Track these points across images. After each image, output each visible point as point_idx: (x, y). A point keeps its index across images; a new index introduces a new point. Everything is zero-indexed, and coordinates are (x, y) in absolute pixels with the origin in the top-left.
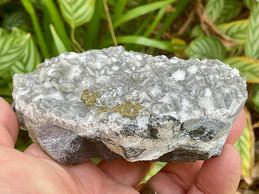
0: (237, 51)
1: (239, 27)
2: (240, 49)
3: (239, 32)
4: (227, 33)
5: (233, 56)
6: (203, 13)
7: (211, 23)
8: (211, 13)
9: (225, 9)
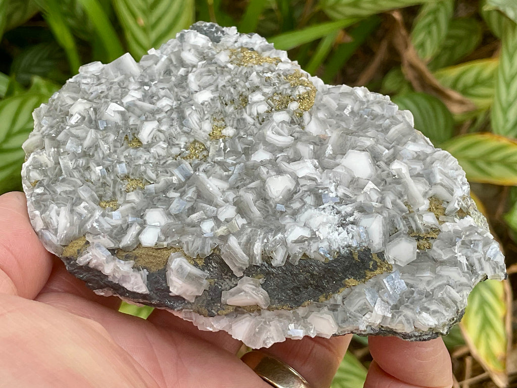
1: (479, 74)
2: (481, 118)
3: (478, 82)
4: (454, 86)
5: (468, 132)
6: (407, 46)
7: (423, 67)
8: (422, 45)
9: (449, 37)
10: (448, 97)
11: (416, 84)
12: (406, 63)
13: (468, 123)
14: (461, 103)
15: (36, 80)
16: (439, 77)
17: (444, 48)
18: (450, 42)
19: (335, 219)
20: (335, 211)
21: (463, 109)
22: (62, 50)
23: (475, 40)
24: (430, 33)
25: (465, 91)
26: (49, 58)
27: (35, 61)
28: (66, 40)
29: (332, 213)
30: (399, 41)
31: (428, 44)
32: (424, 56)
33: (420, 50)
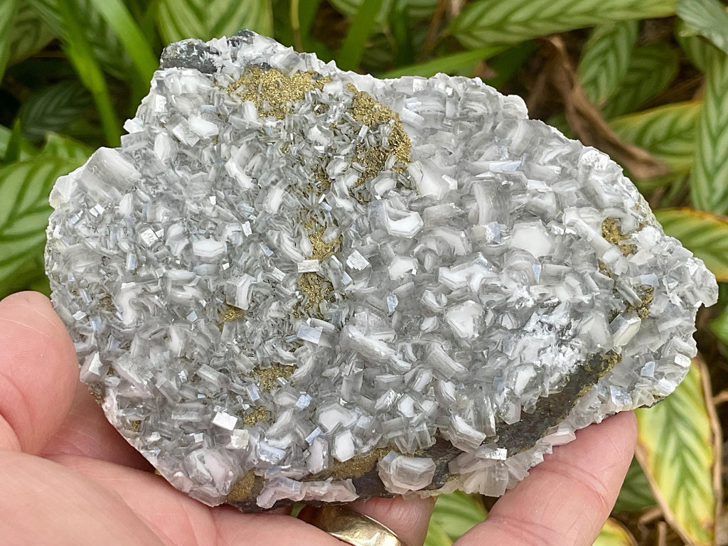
0: (668, 188)
1: (674, 122)
2: (677, 186)
3: (672, 135)
4: (639, 142)
6: (572, 85)
7: (595, 114)
8: (594, 82)
9: (631, 70)
10: (631, 156)
11: (585, 137)
12: (571, 108)
13: (659, 192)
14: (649, 164)
15: (52, 137)
16: (616, 129)
17: (625, 86)
18: (634, 77)
19: (551, 338)
20: (546, 327)
21: (653, 172)
22: (88, 93)
23: (669, 74)
24: (605, 64)
25: (654, 148)
26: (70, 104)
27: (50, 109)
28: (93, 79)
29: (545, 332)
30: (560, 78)
31: (603, 81)
32: (598, 96)
33: (591, 89)
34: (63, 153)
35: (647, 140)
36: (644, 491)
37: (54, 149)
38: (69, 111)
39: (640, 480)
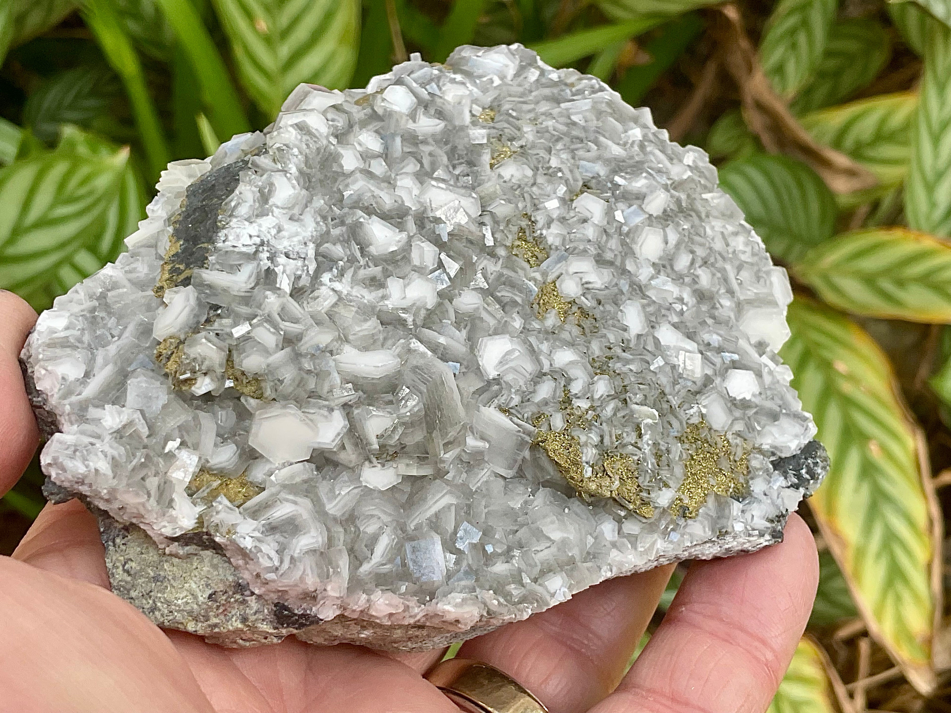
0: (875, 206)
1: (883, 121)
2: (887, 202)
3: (881, 136)
4: (837, 144)
5: (864, 226)
6: (750, 69)
7: (780, 108)
8: (779, 70)
9: (829, 54)
10: (826, 164)
11: (766, 139)
12: (748, 100)
13: (864, 210)
14: (851, 173)
15: (69, 131)
16: (809, 128)
17: (821, 74)
18: (832, 64)
21: (854, 184)
23: (878, 60)
24: (793, 46)
25: (857, 153)
26: (94, 93)
27: (68, 100)
28: (126, 60)
30: (736, 62)
31: (791, 68)
32: (784, 89)
33: (777, 79)
34: (82, 150)
35: (849, 142)
36: (842, 599)
37: (72, 145)
38: (91, 103)
39: (836, 584)
